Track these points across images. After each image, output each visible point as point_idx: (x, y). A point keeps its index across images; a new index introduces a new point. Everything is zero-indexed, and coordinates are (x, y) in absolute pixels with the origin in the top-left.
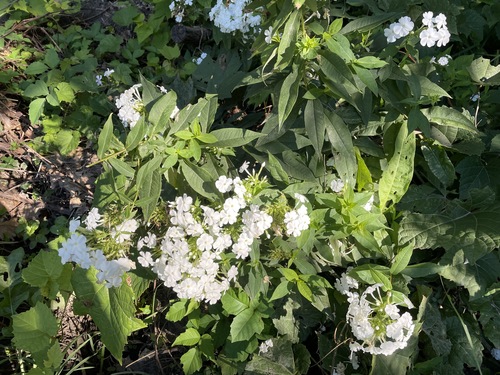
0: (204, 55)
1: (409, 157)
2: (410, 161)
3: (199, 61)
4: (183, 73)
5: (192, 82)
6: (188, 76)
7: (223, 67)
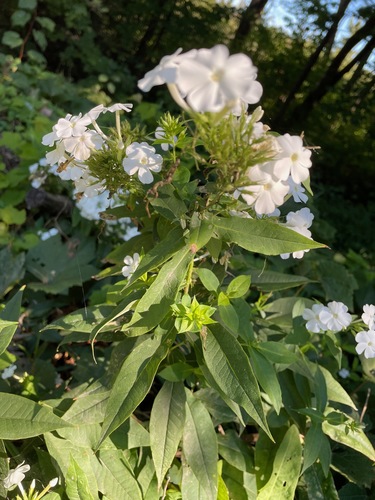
0: (54, 232)
1: (289, 484)
2: (289, 491)
3: (46, 236)
4: (19, 244)
5: (23, 260)
6: (21, 250)
7: (71, 254)
